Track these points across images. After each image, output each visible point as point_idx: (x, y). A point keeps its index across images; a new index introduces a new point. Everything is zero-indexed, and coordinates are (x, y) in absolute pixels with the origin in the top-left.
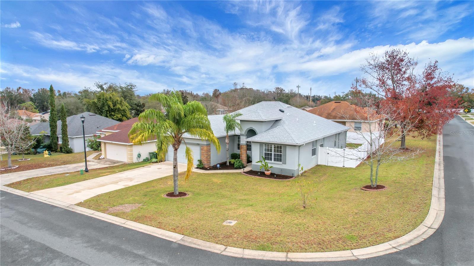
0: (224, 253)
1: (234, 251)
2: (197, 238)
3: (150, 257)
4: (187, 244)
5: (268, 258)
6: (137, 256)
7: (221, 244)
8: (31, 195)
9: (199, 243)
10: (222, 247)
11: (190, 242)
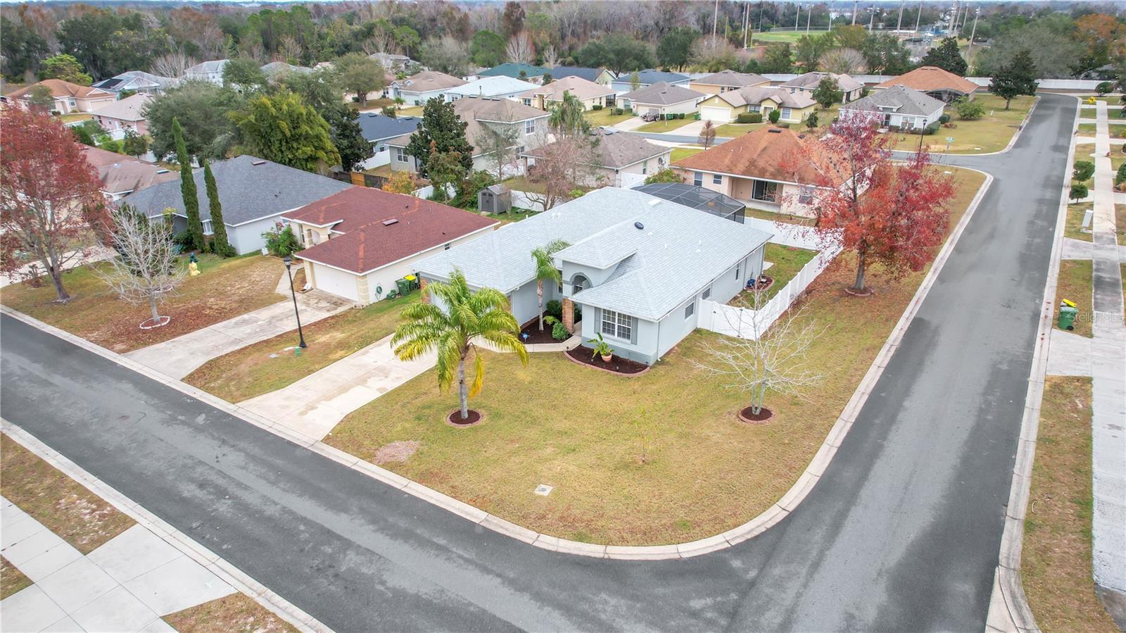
0: (536, 544)
1: (548, 542)
2: (504, 518)
3: (454, 550)
4: (492, 528)
5: (585, 554)
6: (439, 548)
7: (533, 530)
8: (241, 410)
9: (507, 527)
10: (533, 534)
11: (496, 524)
